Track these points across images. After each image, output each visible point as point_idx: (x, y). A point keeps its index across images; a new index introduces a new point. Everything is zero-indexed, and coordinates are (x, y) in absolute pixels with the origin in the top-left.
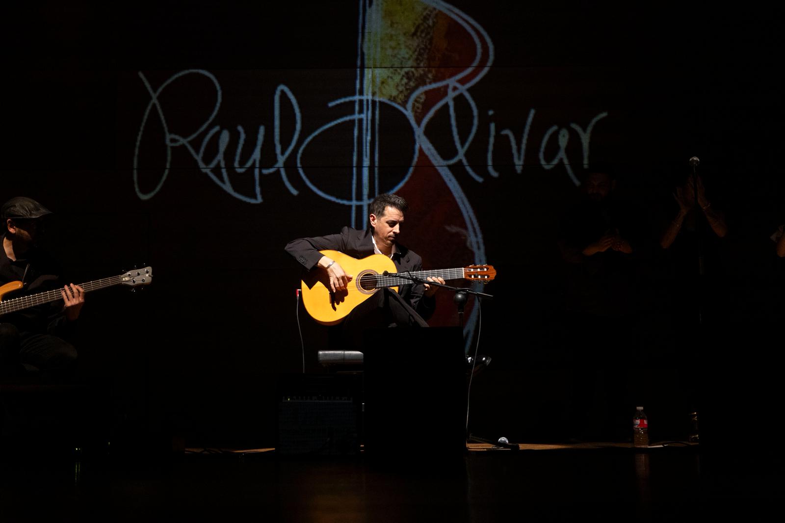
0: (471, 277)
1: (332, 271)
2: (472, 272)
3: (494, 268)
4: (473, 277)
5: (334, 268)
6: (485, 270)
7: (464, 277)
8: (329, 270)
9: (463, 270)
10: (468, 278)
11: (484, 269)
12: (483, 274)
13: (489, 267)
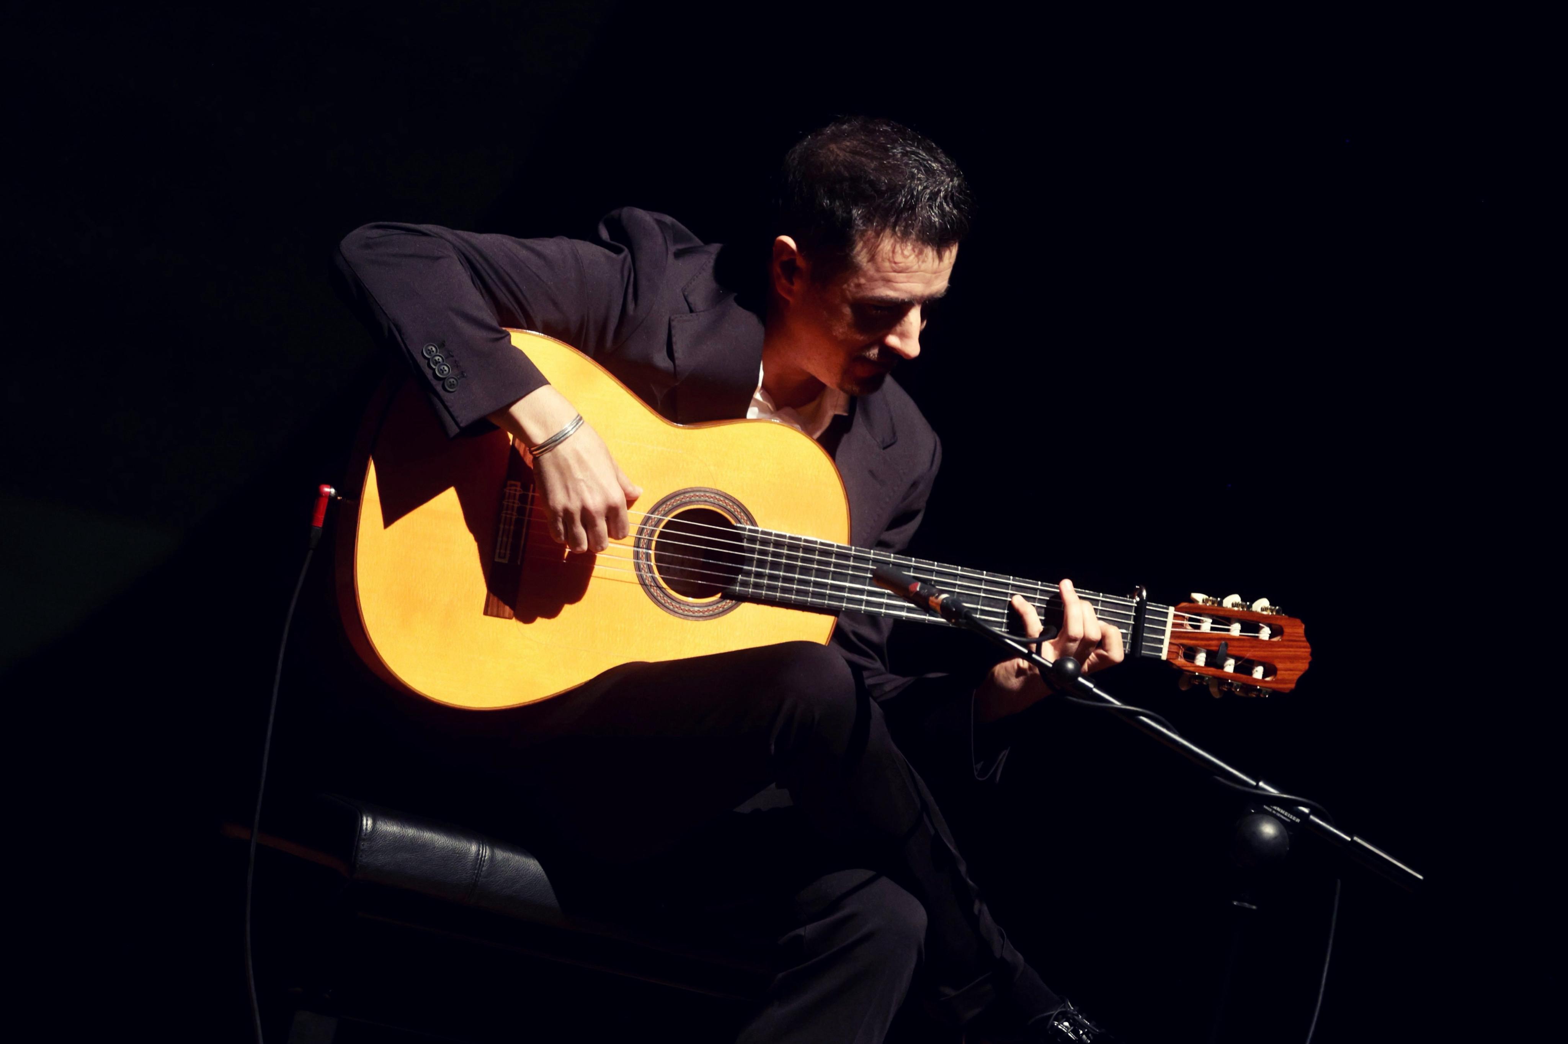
0: (1190, 655)
1: (564, 471)
2: (1205, 637)
3: (1308, 634)
4: (1201, 659)
5: (580, 461)
6: (1265, 634)
7: (1164, 656)
8: (547, 459)
9: (1170, 620)
10: (1181, 661)
11: (1258, 629)
12: (1249, 654)
13: (1284, 621)
